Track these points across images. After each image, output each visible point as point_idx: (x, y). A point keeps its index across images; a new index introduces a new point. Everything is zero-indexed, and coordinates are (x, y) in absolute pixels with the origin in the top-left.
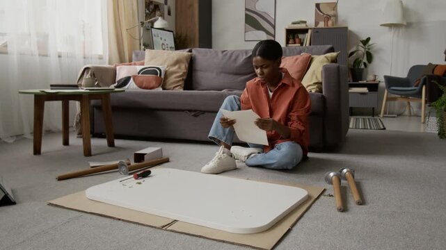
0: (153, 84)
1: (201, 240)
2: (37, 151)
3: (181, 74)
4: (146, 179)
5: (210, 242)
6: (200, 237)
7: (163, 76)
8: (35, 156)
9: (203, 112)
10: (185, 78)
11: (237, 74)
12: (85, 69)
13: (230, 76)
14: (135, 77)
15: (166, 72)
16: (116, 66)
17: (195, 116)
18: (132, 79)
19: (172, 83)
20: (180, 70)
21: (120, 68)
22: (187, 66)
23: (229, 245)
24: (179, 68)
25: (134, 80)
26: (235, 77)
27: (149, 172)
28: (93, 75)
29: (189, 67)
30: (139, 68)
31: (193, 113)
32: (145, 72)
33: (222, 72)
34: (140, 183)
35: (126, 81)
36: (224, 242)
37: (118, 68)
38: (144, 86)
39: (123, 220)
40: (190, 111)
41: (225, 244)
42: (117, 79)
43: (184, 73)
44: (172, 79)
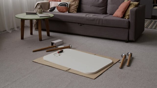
0: (65, 10)
1: (77, 75)
2: (22, 38)
3: (76, 6)
4: (62, 53)
5: (79, 76)
6: (76, 74)
7: (68, 7)
8: (22, 40)
9: (84, 24)
10: (77, 7)
11: (98, 7)
12: (38, 4)
13: (96, 7)
14: (57, 7)
15: (70, 5)
16: (50, 1)
17: (81, 25)
18: (56, 8)
19: (72, 10)
20: (75, 4)
21: (51, 3)
22: (78, 2)
23: (84, 77)
24: (75, 3)
25: (57, 8)
26: (98, 8)
27: (63, 51)
28: (41, 6)
29: (79, 2)
30: (59, 3)
31: (80, 24)
32: (61, 5)
33: (92, 6)
34: (60, 55)
35: (54, 8)
36: (82, 76)
37: (50, 2)
38: (61, 11)
39: (55, 68)
40: (78, 23)
41: (83, 77)
42: (50, 7)
43: (77, 5)
44: (72, 8)
